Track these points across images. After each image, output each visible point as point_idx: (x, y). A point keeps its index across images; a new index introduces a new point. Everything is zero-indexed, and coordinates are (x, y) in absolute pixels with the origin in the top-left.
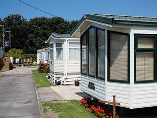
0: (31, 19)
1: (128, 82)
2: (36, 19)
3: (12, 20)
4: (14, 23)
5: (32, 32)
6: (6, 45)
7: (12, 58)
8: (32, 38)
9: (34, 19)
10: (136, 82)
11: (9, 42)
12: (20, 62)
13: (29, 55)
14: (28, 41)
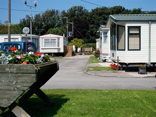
0: (92, 10)
1: (125, 50)
2: (97, 9)
3: (75, 11)
4: (76, 14)
5: (93, 23)
6: (70, 36)
7: (74, 46)
8: (93, 28)
9: (95, 10)
10: (129, 50)
11: (72, 33)
12: (81, 51)
13: (90, 44)
14: (89, 31)
